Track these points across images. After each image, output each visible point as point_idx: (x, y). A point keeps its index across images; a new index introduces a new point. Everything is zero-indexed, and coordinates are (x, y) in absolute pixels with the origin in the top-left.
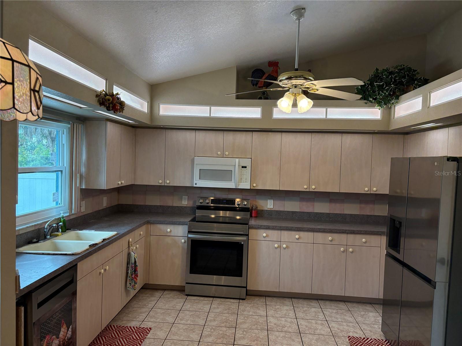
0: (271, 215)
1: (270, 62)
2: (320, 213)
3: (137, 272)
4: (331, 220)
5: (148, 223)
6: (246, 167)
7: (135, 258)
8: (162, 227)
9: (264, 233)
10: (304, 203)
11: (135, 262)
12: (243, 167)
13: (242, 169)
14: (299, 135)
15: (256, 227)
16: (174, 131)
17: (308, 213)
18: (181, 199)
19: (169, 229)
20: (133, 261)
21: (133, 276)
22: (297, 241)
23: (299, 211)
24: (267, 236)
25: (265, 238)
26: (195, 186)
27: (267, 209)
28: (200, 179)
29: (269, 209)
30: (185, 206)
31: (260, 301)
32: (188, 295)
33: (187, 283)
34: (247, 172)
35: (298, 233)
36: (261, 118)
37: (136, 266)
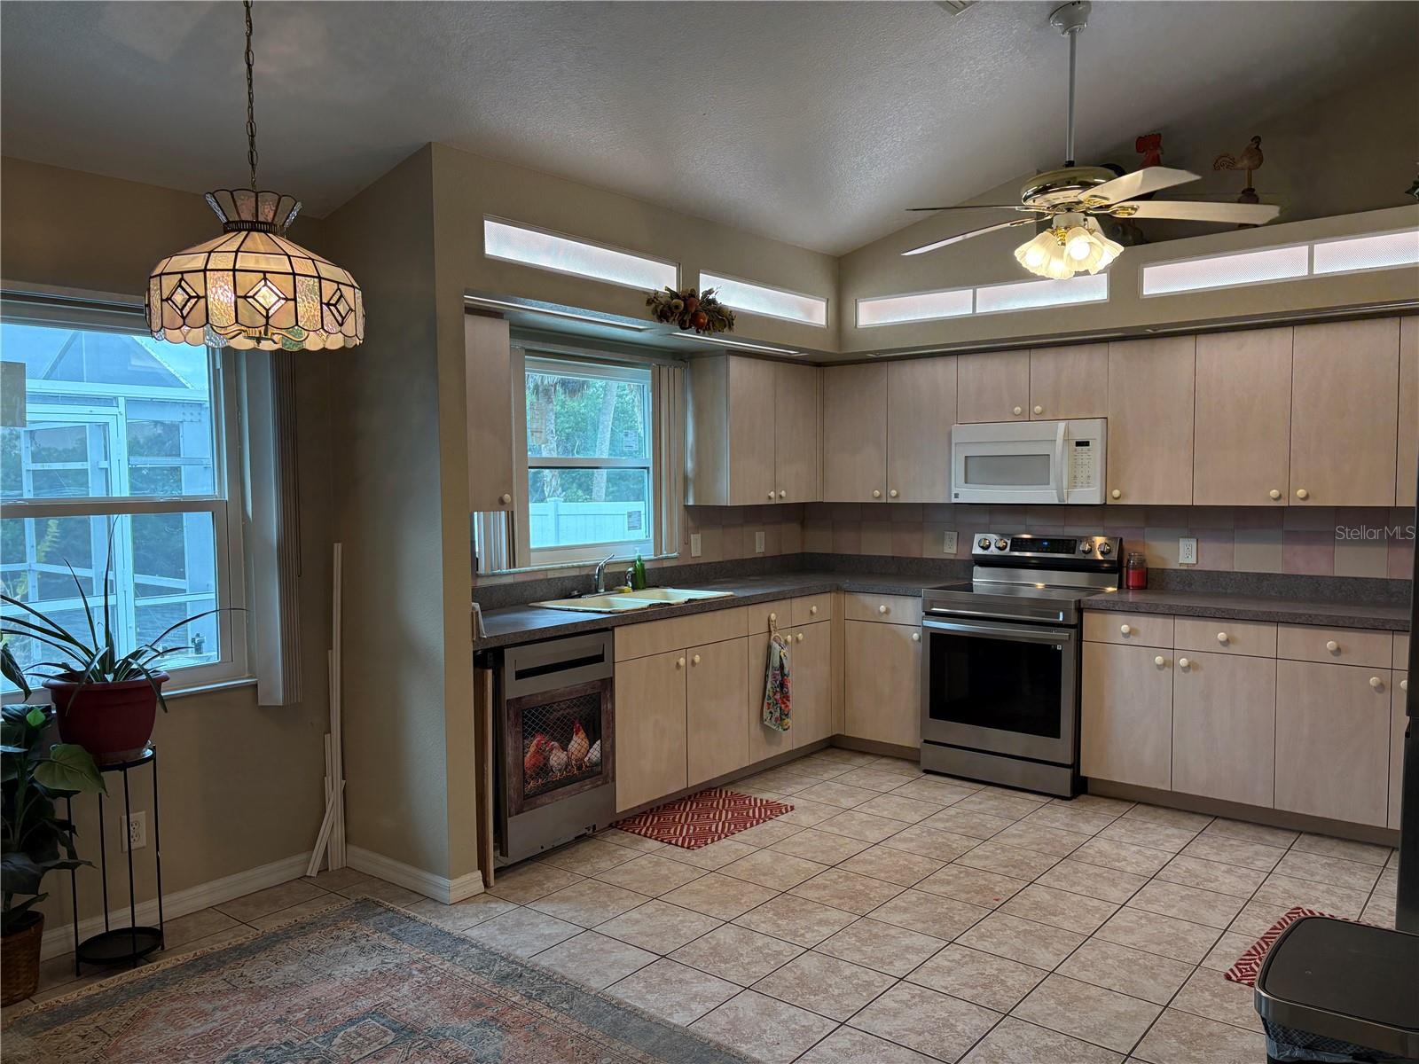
0: (1190, 585)
1: (1140, 137)
2: (1355, 578)
3: (787, 688)
5: (838, 590)
6: (1086, 444)
7: (780, 656)
8: (868, 600)
9: (1123, 625)
10: (1299, 548)
11: (782, 665)
12: (1079, 444)
13: (1076, 450)
15: (1101, 607)
16: (908, 363)
17: (1311, 577)
18: (941, 541)
19: (882, 605)
20: (777, 664)
21: (778, 696)
22: (1224, 650)
23: (1279, 572)
24: (1131, 633)
25: (1129, 640)
26: (954, 500)
27: (1177, 567)
28: (966, 483)
29: (1185, 568)
30: (952, 557)
32: (927, 772)
33: (926, 741)
34: (1093, 458)
35: (1225, 625)
36: (1108, 301)
37: (783, 675)
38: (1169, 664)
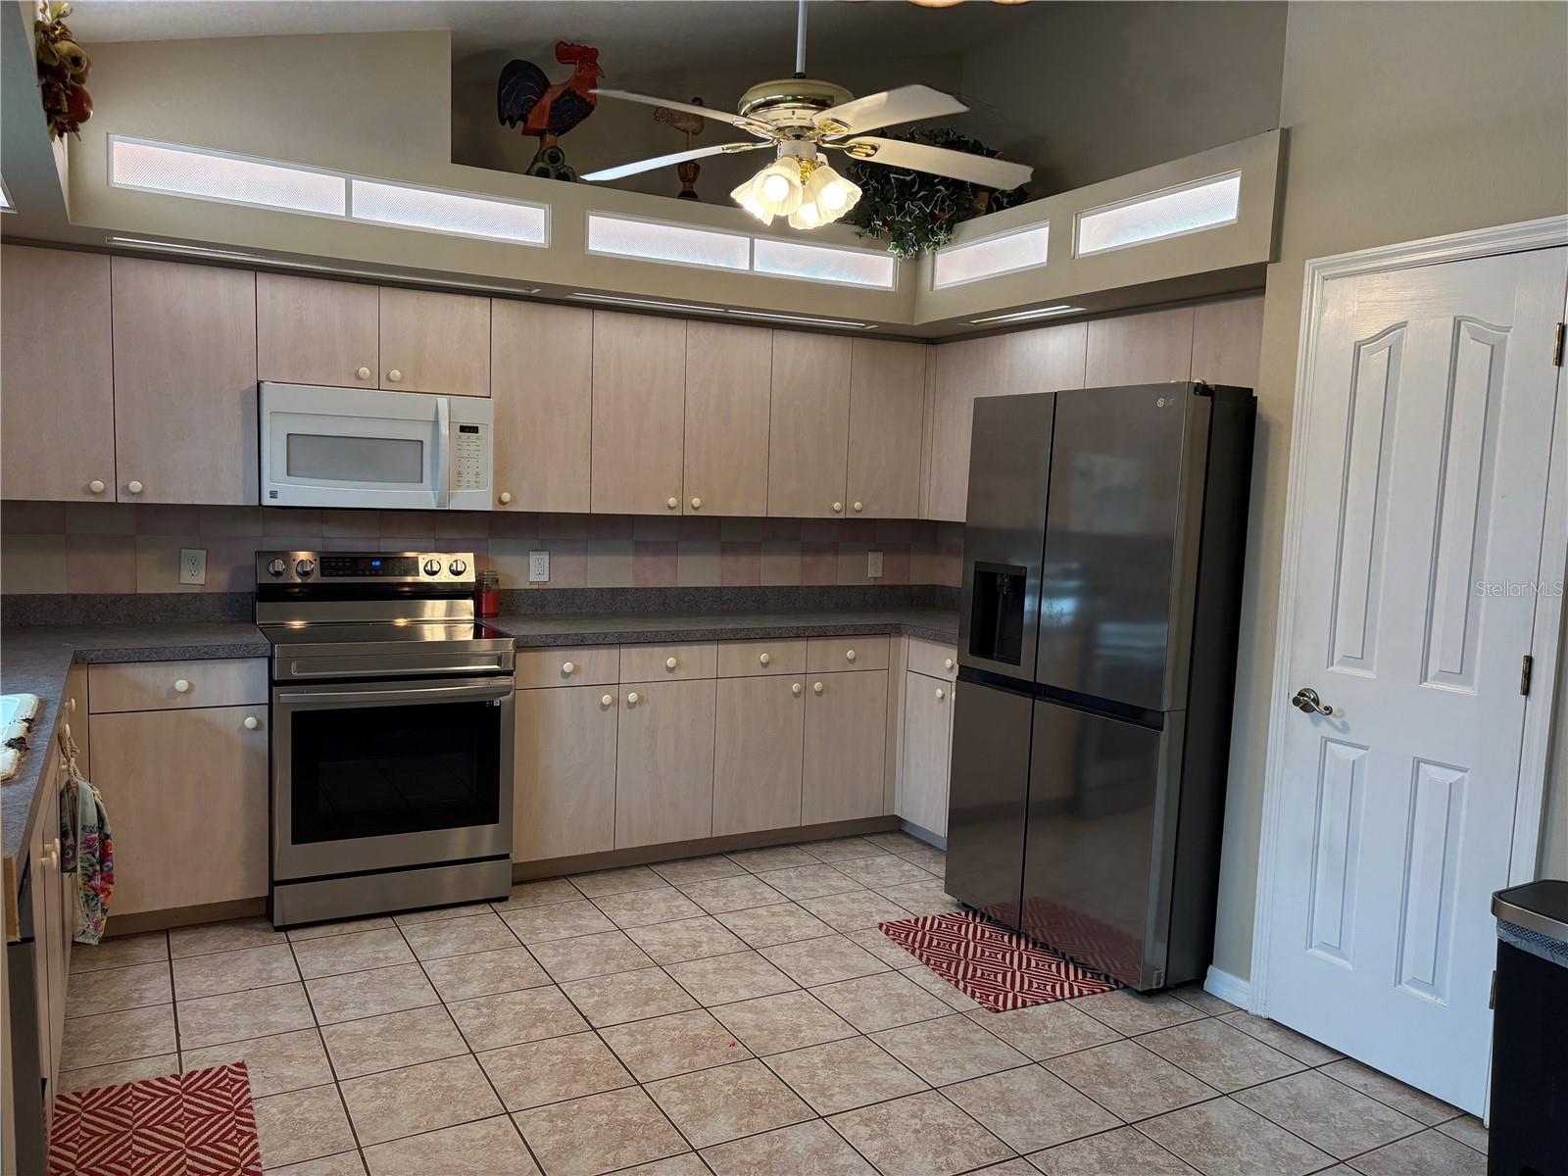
0: (543, 607)
1: (561, 42)
2: (696, 588)
3: (112, 862)
4: (725, 607)
5: (78, 661)
6: (474, 430)
7: (97, 804)
8: (148, 676)
9: (565, 662)
10: (648, 559)
11: (101, 819)
12: (463, 429)
13: (460, 437)
14: (648, 324)
15: (539, 644)
16: (155, 267)
17: (659, 589)
18: (175, 564)
19: (181, 680)
20: (91, 818)
21: (97, 882)
22: (670, 677)
23: (631, 586)
24: (576, 670)
25: (569, 679)
26: (267, 501)
27: (528, 587)
28: (288, 475)
29: (536, 587)
30: (197, 590)
31: (561, 894)
32: (285, 929)
34: (483, 446)
35: (671, 649)
36: (546, 247)
37: (105, 838)
38: (616, 702)
